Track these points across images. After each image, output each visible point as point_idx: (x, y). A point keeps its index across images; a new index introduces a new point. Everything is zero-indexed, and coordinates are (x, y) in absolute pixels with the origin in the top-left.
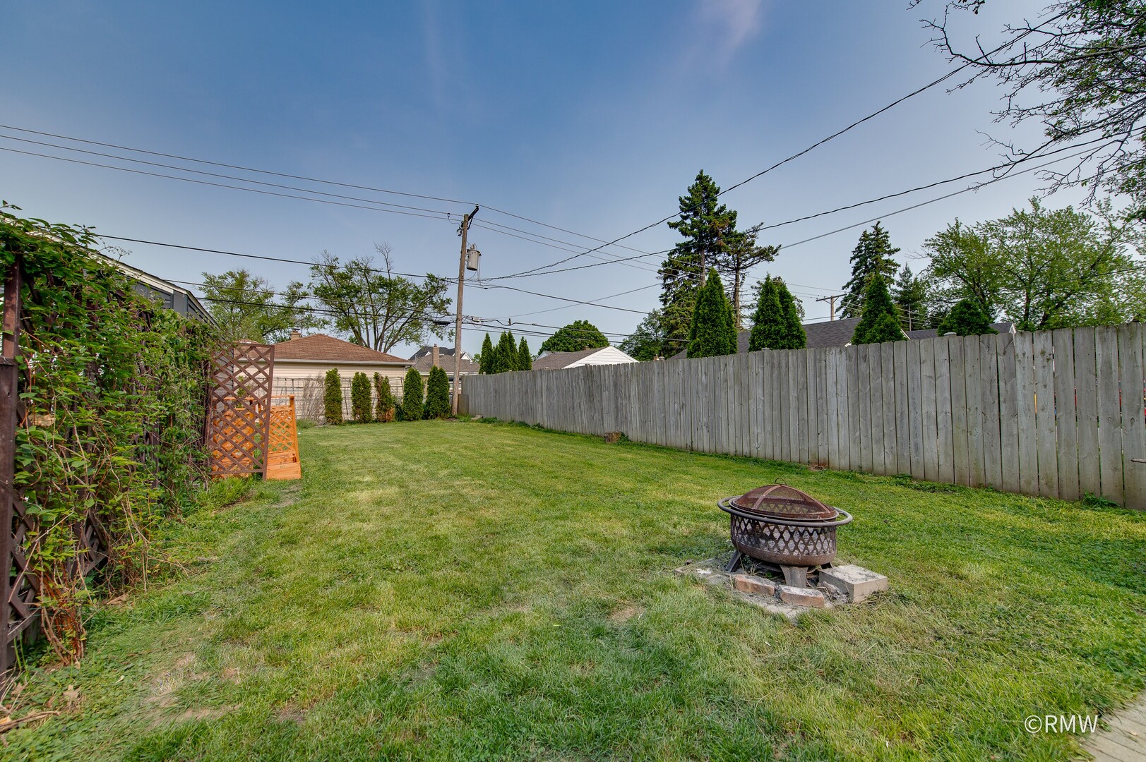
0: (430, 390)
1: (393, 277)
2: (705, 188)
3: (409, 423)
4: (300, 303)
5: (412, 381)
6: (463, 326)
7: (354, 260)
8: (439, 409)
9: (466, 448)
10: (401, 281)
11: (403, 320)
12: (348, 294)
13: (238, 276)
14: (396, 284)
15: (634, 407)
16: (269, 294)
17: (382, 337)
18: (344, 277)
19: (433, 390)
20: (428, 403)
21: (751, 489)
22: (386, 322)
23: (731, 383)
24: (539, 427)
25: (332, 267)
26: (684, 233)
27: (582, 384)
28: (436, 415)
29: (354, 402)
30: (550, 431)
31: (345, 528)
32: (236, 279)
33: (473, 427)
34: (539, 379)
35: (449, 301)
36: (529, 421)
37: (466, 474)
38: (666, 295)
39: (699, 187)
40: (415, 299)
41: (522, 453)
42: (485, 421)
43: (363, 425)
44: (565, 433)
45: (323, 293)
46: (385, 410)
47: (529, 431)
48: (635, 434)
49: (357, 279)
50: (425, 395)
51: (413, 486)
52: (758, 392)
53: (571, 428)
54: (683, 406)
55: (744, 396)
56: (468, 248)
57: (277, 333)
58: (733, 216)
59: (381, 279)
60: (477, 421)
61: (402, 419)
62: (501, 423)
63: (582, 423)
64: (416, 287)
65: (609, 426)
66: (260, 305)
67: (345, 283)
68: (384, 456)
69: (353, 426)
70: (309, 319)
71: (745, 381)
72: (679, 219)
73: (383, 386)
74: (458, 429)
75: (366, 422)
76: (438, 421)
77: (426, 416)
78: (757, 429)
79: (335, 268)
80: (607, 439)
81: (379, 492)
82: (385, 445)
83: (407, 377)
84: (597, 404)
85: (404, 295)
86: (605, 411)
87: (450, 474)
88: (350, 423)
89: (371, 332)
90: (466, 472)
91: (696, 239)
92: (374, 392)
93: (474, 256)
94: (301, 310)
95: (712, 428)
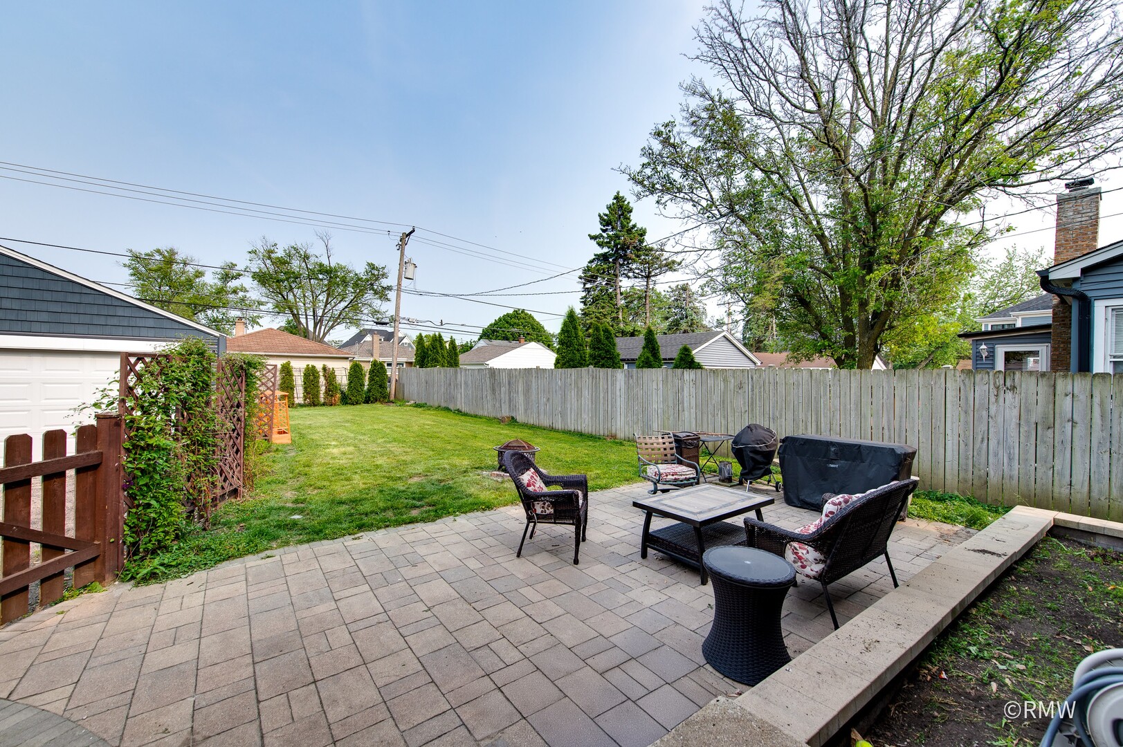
0: (371, 379)
1: (333, 265)
2: (621, 207)
3: (352, 407)
4: (233, 284)
5: (356, 372)
6: (400, 326)
7: (293, 245)
8: (378, 395)
9: (397, 426)
10: (342, 268)
11: (343, 304)
12: (287, 279)
13: (166, 253)
14: (336, 271)
15: (521, 399)
16: (199, 274)
17: (321, 321)
18: (282, 262)
19: (373, 380)
20: (369, 390)
21: (512, 440)
22: (326, 306)
23: (573, 385)
24: (459, 412)
25: (270, 252)
26: (601, 245)
27: (488, 380)
28: (376, 400)
29: (305, 389)
30: (466, 415)
31: (331, 462)
32: (164, 257)
33: (406, 411)
34: (459, 375)
35: (389, 288)
36: (451, 407)
37: (395, 441)
38: (585, 297)
39: (615, 206)
40: (356, 285)
41: (435, 430)
42: (417, 406)
43: (312, 408)
44: (476, 416)
45: (262, 278)
46: (332, 396)
47: (450, 415)
48: (521, 418)
49: (296, 264)
50: (367, 383)
51: (362, 447)
52: (586, 393)
53: (480, 413)
54: (548, 400)
55: (579, 394)
56: (406, 260)
57: (209, 312)
58: (642, 233)
59: (321, 265)
60: (410, 406)
61: (347, 403)
62: (430, 408)
63: (487, 410)
64: (356, 274)
65: (505, 412)
66: (190, 284)
67: (285, 268)
68: (340, 431)
69: (304, 408)
70: (243, 300)
71: (580, 386)
72: (598, 232)
73: (330, 376)
74: (393, 412)
75: (315, 405)
76: (378, 405)
77: (367, 401)
78: (585, 416)
79: (272, 252)
80: (501, 421)
81: (343, 449)
82: (339, 424)
83: (351, 369)
84: (497, 396)
85: (345, 282)
86: (503, 402)
87: (385, 441)
88: (301, 405)
89: (310, 317)
90: (395, 440)
91: (612, 250)
92: (322, 380)
93: (411, 267)
94: (235, 292)
95: (563, 415)
